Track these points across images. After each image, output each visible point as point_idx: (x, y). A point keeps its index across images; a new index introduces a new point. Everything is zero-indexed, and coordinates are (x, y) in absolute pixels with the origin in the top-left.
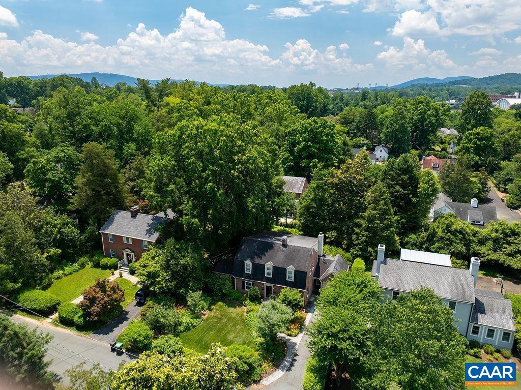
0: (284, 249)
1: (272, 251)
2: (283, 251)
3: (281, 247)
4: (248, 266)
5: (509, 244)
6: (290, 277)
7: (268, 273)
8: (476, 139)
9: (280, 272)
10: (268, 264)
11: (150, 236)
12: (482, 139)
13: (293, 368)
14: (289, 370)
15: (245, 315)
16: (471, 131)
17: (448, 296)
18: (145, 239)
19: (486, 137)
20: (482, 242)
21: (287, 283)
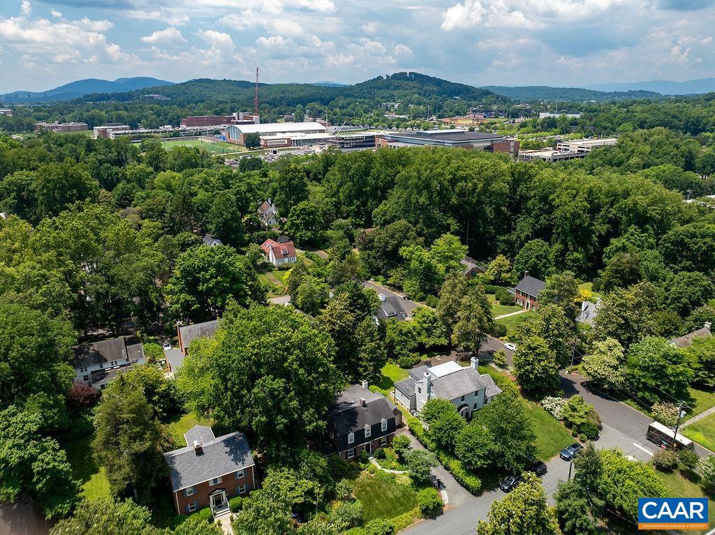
1: (359, 415)
2: (367, 411)
4: (351, 437)
5: (435, 328)
6: (384, 428)
7: (367, 433)
8: (303, 214)
9: (376, 429)
10: (367, 427)
11: (243, 464)
12: (309, 214)
13: (444, 485)
14: (444, 487)
15: (373, 475)
16: (295, 207)
17: (474, 389)
18: (239, 468)
19: (312, 212)
20: (419, 334)
21: (383, 434)
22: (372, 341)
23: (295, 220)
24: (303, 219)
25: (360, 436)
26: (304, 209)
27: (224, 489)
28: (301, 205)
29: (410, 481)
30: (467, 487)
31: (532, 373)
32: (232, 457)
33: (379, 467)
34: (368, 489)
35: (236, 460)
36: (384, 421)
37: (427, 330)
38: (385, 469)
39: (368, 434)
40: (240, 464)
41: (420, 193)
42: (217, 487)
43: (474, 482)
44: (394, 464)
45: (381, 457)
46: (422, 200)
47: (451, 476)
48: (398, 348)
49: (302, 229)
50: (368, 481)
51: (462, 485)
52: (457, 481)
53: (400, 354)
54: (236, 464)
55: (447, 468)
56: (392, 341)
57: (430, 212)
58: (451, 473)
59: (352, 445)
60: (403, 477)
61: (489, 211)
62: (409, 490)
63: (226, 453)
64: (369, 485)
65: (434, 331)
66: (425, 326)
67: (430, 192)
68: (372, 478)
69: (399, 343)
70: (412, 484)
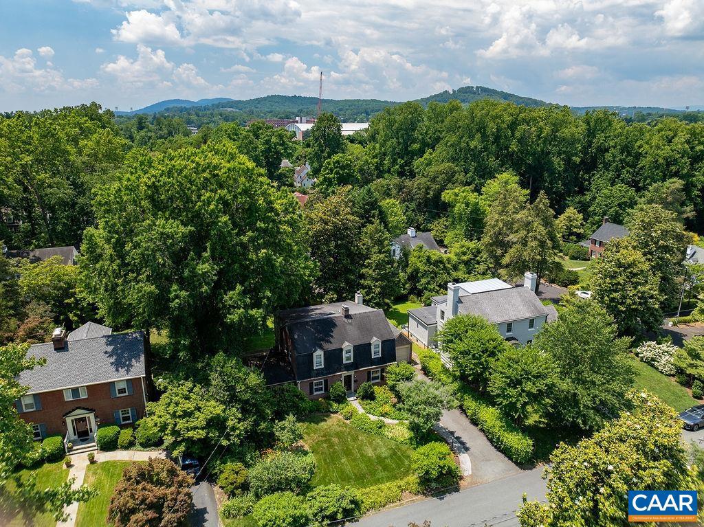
0: (350, 321)
1: (337, 328)
2: (351, 324)
3: (346, 320)
4: (318, 357)
5: (478, 263)
6: (376, 352)
7: (348, 357)
8: (337, 167)
9: (362, 351)
10: (347, 346)
11: (128, 371)
12: (343, 168)
13: (468, 445)
14: (467, 449)
15: (348, 422)
16: (329, 160)
17: (528, 315)
18: (120, 377)
19: (347, 165)
20: (455, 268)
21: (373, 362)
22: (380, 252)
23: (328, 174)
24: (337, 173)
25: (334, 358)
26: (338, 162)
27: (92, 410)
28: (335, 158)
29: (408, 434)
30: (506, 452)
31: (622, 304)
32: (113, 360)
33: (361, 411)
34: (335, 440)
35: (118, 365)
36: (375, 341)
37: (467, 263)
38: (371, 416)
39: (348, 359)
40: (122, 371)
41: (472, 137)
42: (78, 405)
43: (520, 443)
44: (387, 408)
45: (369, 396)
46: (473, 144)
47: (482, 434)
48: (423, 281)
49: (336, 184)
50: (338, 429)
51: (498, 449)
52: (491, 441)
53: (426, 289)
54: (117, 370)
55: (475, 422)
56: (416, 271)
57: (483, 160)
58: (482, 430)
59: (319, 373)
60: (398, 430)
61: (558, 163)
62: (404, 448)
63: (106, 353)
64: (338, 435)
65: (476, 266)
66: (465, 258)
67: (484, 135)
68: (346, 425)
69: (425, 274)
70: (411, 439)
